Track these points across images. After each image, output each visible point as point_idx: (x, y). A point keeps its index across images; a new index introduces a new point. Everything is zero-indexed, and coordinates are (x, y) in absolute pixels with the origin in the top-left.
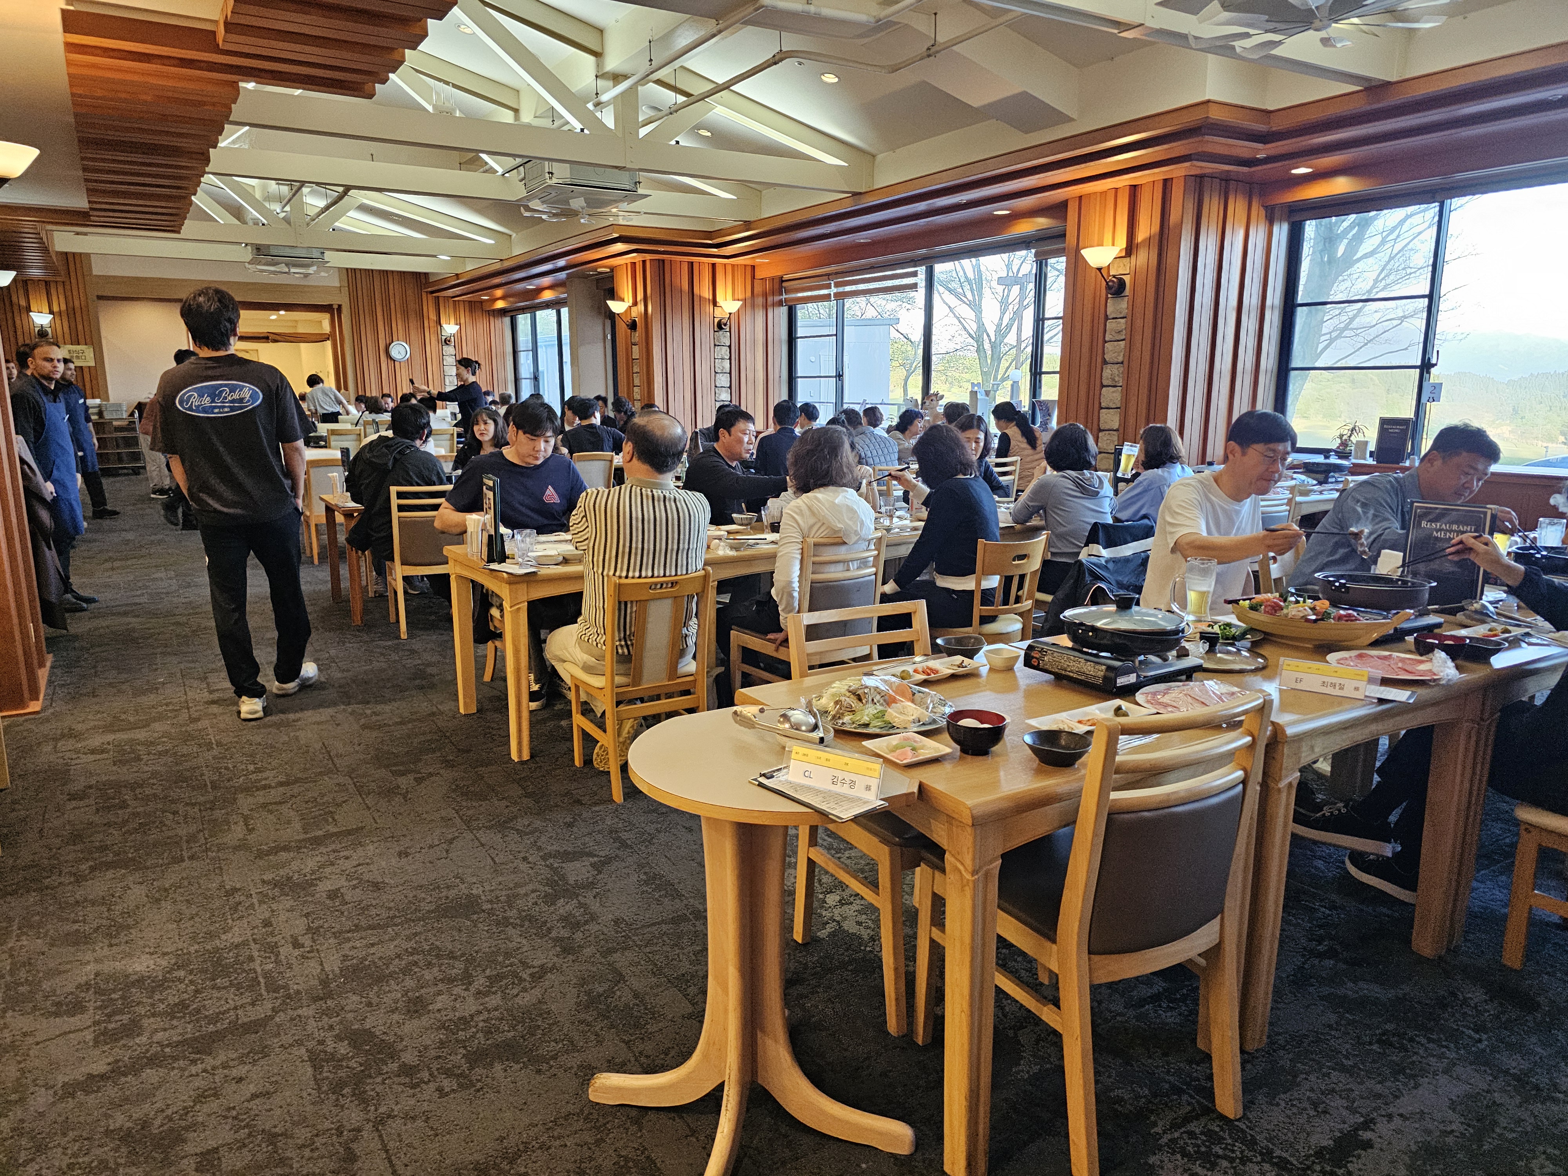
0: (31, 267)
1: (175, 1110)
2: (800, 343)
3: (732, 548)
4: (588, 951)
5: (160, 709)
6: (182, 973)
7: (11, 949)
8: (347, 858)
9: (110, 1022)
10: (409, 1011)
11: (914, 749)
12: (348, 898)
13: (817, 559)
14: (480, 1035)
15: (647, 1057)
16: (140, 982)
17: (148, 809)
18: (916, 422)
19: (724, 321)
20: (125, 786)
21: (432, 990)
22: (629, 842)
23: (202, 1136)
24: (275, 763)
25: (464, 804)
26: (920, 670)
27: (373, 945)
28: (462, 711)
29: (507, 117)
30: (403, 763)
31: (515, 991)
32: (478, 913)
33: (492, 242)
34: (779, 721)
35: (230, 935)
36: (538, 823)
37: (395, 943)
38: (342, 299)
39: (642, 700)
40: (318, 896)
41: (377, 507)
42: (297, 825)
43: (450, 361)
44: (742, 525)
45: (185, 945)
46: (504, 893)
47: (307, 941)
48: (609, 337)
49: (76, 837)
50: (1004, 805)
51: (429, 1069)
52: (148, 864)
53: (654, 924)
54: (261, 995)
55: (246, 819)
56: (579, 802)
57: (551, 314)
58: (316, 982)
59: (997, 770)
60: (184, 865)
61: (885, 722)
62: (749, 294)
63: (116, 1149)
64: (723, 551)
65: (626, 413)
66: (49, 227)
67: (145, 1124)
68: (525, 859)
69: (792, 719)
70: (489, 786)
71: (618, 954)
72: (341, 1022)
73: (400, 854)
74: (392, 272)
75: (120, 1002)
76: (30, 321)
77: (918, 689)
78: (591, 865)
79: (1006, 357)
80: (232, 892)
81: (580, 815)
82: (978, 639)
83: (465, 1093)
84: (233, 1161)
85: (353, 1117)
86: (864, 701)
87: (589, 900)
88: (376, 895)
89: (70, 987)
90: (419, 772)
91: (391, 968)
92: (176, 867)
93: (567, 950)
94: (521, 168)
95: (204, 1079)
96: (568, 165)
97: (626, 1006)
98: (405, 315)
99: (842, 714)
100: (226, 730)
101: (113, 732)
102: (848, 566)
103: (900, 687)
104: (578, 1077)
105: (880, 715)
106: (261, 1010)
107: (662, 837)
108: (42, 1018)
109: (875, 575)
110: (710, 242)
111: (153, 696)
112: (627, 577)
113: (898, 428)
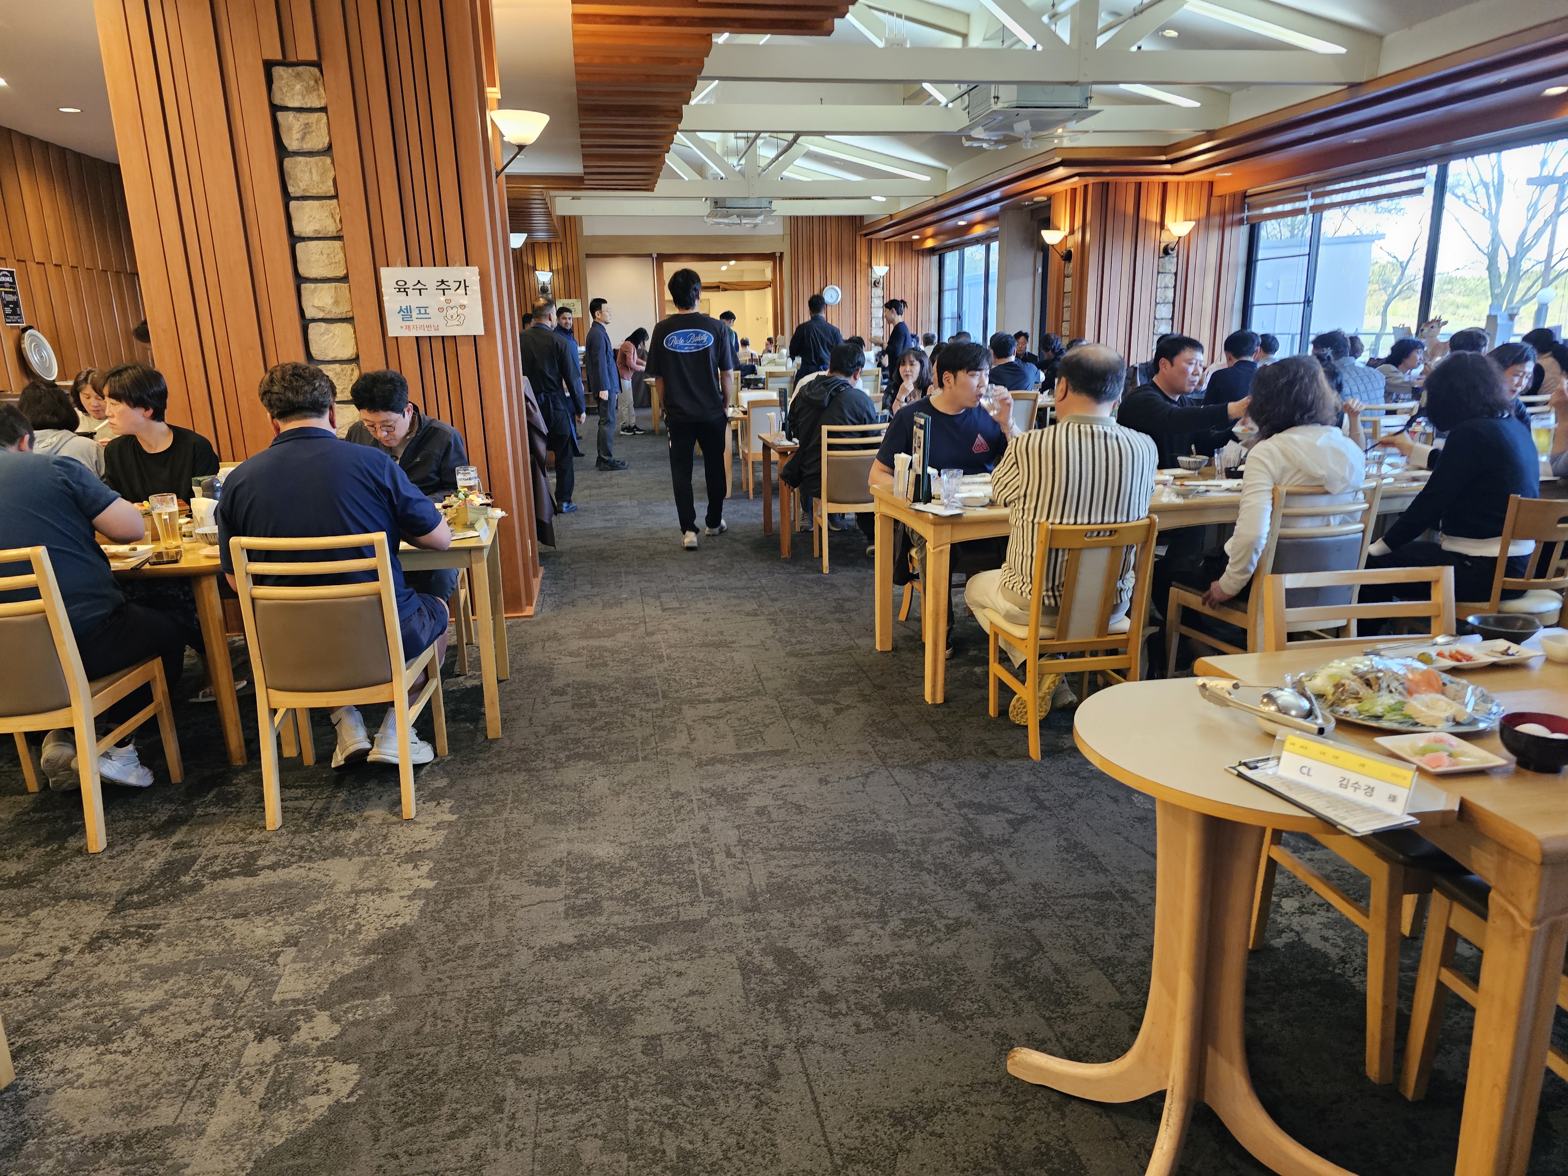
0: (537, 231)
1: (627, 990)
2: (1260, 267)
3: (1178, 494)
4: (1004, 912)
5: (624, 622)
6: (634, 864)
7: (506, 820)
8: (774, 778)
9: (577, 898)
10: (828, 939)
11: (1451, 755)
12: (774, 816)
13: (1288, 511)
14: (896, 977)
15: (1070, 1040)
16: (601, 866)
17: (612, 710)
18: (1414, 353)
19: (1171, 246)
20: (594, 687)
21: (849, 922)
22: (1046, 803)
23: (648, 1020)
24: (713, 680)
25: (880, 740)
26: (1447, 654)
27: (796, 866)
28: (878, 647)
29: (956, 42)
30: (821, 693)
31: (929, 940)
32: (894, 853)
33: (928, 179)
34: (1262, 702)
35: (674, 835)
36: (952, 770)
37: (816, 868)
38: (784, 247)
39: (1065, 656)
40: (747, 810)
41: (811, 445)
42: (731, 739)
43: (878, 303)
44: (1190, 469)
45: (638, 838)
46: (918, 836)
47: (737, 851)
48: (1040, 270)
49: (556, 729)
51: (847, 1002)
52: (611, 759)
53: (1074, 896)
54: (698, 896)
55: (689, 728)
56: (993, 753)
57: (981, 249)
58: (745, 893)
60: (638, 764)
61: (1406, 716)
62: (1203, 213)
63: (580, 1016)
64: (1169, 498)
65: (1053, 350)
66: (553, 193)
67: (603, 999)
68: (939, 804)
69: (1279, 701)
70: (903, 723)
71: (1037, 921)
72: (767, 937)
73: (821, 781)
74: (831, 217)
75: (586, 881)
76: (536, 278)
77: (1446, 678)
78: (1007, 821)
79: (1527, 275)
80: (677, 795)
81: (995, 767)
82: (1518, 619)
83: (881, 1034)
84: (673, 1051)
85: (777, 1033)
86: (1375, 687)
87: (1005, 859)
88: (799, 817)
89: (548, 861)
90: (838, 703)
91: (812, 893)
92: (632, 765)
93: (982, 907)
94: (966, 96)
95: (651, 967)
96: (1015, 87)
97: (1047, 979)
98: (840, 259)
99: (1344, 701)
100: (675, 646)
101: (587, 638)
102: (1329, 521)
103: (1424, 673)
104: (995, 1044)
105: (1398, 706)
106: (699, 912)
107: (1084, 804)
108: (526, 885)
109: (1364, 531)
110: (1163, 158)
111: (618, 610)
112: (1061, 523)
113: (1388, 360)
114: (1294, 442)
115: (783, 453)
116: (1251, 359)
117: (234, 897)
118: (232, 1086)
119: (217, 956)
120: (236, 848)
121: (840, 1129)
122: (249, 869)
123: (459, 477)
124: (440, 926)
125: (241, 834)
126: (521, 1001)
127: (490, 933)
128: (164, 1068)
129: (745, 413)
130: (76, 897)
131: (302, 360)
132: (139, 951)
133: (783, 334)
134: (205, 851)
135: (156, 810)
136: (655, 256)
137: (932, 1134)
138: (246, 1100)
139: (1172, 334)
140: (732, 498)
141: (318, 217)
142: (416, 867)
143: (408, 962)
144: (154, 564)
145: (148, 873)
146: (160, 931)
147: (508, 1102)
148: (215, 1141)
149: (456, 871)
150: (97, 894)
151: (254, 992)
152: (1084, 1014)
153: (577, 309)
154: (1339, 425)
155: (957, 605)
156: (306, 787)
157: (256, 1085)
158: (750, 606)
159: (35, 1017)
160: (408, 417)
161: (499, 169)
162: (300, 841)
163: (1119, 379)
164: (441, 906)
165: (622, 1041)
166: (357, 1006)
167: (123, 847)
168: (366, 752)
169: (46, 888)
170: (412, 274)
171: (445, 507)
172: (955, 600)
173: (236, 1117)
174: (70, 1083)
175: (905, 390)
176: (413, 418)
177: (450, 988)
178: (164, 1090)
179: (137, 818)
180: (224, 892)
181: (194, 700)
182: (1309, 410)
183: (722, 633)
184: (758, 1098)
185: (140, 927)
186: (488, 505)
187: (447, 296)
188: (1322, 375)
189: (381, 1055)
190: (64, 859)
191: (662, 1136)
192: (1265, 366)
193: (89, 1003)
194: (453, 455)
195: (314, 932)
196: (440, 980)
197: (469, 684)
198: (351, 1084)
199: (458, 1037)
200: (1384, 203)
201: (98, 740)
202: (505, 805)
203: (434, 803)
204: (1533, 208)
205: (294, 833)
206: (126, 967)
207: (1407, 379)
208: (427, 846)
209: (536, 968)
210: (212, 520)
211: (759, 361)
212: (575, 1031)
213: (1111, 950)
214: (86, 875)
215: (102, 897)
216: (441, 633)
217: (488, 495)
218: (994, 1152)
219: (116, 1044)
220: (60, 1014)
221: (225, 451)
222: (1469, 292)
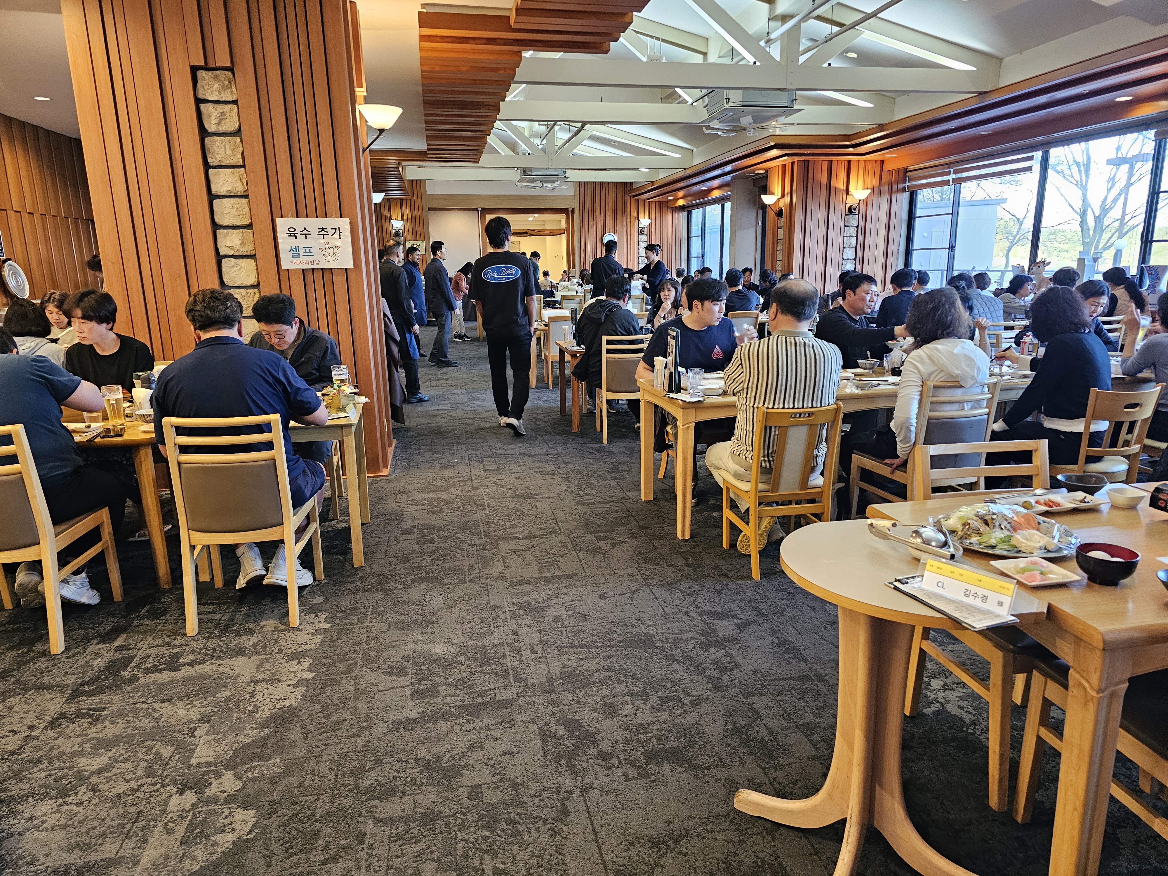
0: (391, 191)
1: (456, 752)
2: (918, 222)
3: (857, 387)
4: (733, 691)
5: (456, 480)
6: (463, 659)
7: (367, 627)
8: (566, 594)
9: (420, 685)
10: (605, 712)
11: (1042, 573)
12: (566, 623)
13: (935, 399)
14: (654, 739)
15: (780, 783)
16: (438, 660)
17: (446, 545)
18: (1026, 285)
19: (854, 206)
20: (434, 528)
21: (621, 699)
22: (764, 611)
23: (472, 774)
24: (522, 522)
25: (644, 566)
26: (1042, 502)
27: (582, 659)
28: (643, 498)
29: (698, 59)
30: (602, 532)
31: (679, 712)
32: (653, 649)
33: (679, 156)
34: (912, 536)
35: (492, 638)
36: (696, 588)
37: (596, 661)
38: (574, 204)
39: (777, 504)
40: (547, 618)
41: (593, 350)
42: (535, 566)
44: (866, 369)
45: (465, 640)
46: (671, 636)
47: (538, 649)
48: (760, 223)
49: (405, 559)
50: (1136, 635)
51: (619, 758)
52: (446, 581)
53: (783, 679)
54: (510, 682)
55: (504, 558)
56: (726, 575)
57: (718, 207)
58: (544, 680)
59: (1126, 602)
60: (466, 585)
61: (1012, 546)
62: (877, 183)
63: (421, 772)
64: (851, 389)
65: (770, 282)
66: (404, 163)
67: (439, 759)
68: (686, 613)
69: (924, 536)
70: (660, 554)
71: (756, 697)
72: (560, 712)
73: (600, 596)
74: (609, 183)
75: (426, 672)
76: (391, 225)
77: (1042, 518)
78: (736, 625)
79: (1109, 229)
80: (494, 608)
81: (727, 586)
82: (1092, 476)
83: (643, 782)
84: (490, 797)
85: (568, 783)
86: (991, 526)
87: (734, 652)
88: (584, 623)
89: (399, 658)
90: (614, 539)
91: (594, 679)
92: (462, 586)
93: (717, 688)
94: (706, 97)
95: (474, 734)
96: (741, 91)
97: (763, 739)
98: (615, 214)
99: (969, 535)
100: (494, 497)
101: (428, 492)
102: (963, 406)
103: (1025, 516)
104: (726, 788)
105: (1007, 539)
106: (510, 694)
107: (791, 612)
108: (382, 675)
109: (988, 414)
110: (848, 143)
111: (451, 471)
112: (773, 408)
113: (1008, 291)
114: (937, 350)
115: (574, 356)
116: (910, 289)
117: (161, 687)
118: (160, 828)
119: (148, 730)
120: (163, 650)
121: (612, 852)
122: (173, 665)
123: (334, 373)
124: (318, 706)
125: (167, 640)
126: (378, 762)
127: (355, 711)
128: (108, 815)
129: (546, 326)
130: (40, 688)
131: (217, 286)
132: (89, 728)
133: (574, 268)
134: (140, 653)
135: (102, 622)
136: (479, 209)
137: (680, 853)
138: (171, 838)
139: (854, 271)
140: (536, 388)
141: (230, 180)
142: (299, 663)
143: (294, 734)
144: (104, 437)
145: (96, 669)
146: (105, 712)
147: (368, 836)
148: (147, 869)
149: (330, 665)
150: (57, 685)
151: (176, 758)
152: (790, 764)
153: (422, 248)
154: (972, 338)
155: (700, 467)
156: (216, 604)
157: (178, 826)
158: (550, 468)
159: (9, 779)
160: (295, 328)
161: (365, 147)
162: (212, 644)
163: (814, 304)
164: (319, 692)
165: (453, 790)
166: (255, 767)
167: (77, 650)
168: (263, 577)
169: (18, 681)
170: (299, 224)
171: (323, 395)
172: (699, 463)
173: (162, 850)
174: (36, 827)
175: (664, 309)
176: (300, 328)
177: (325, 752)
178: (108, 831)
179: (89, 628)
180: (154, 683)
181: (132, 539)
182: (949, 327)
183: (528, 488)
184: (553, 830)
185: (90, 710)
186: (355, 393)
187: (326, 240)
188: (959, 303)
189: (272, 803)
190: (32, 659)
191: (482, 859)
192: (920, 295)
193: (50, 768)
194: (329, 356)
195: (222, 712)
196: (317, 746)
197: (341, 526)
198: (250, 825)
199: (331, 788)
200: (1007, 177)
201: (59, 570)
202: (366, 616)
203: (313, 616)
204: (1112, 180)
205: (207, 638)
206: (79, 740)
207: (1022, 303)
208: (308, 647)
209: (389, 737)
210: (148, 404)
211: (556, 287)
212: (418, 783)
213: (809, 718)
214: (49, 671)
215: (61, 688)
216: (320, 488)
217: (356, 387)
218: (724, 865)
219: (71, 798)
220: (29, 776)
221: (157, 353)
222: (1067, 241)
